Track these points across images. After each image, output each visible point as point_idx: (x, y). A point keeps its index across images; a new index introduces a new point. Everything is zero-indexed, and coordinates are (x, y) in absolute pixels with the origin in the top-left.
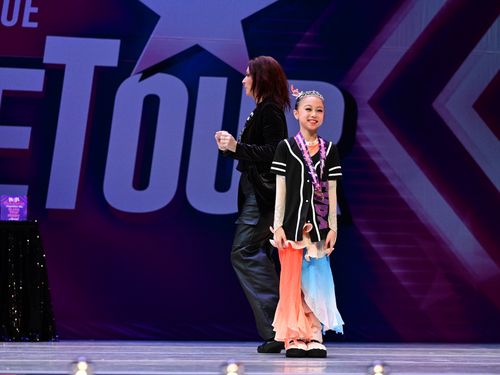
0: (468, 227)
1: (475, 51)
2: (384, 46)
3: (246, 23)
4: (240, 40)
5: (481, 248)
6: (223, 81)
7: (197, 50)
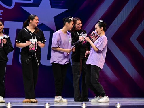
0: (110, 68)
1: (111, 25)
2: (89, 24)
3: (55, 18)
4: (53, 22)
5: (113, 74)
6: (49, 32)
7: (42, 24)
